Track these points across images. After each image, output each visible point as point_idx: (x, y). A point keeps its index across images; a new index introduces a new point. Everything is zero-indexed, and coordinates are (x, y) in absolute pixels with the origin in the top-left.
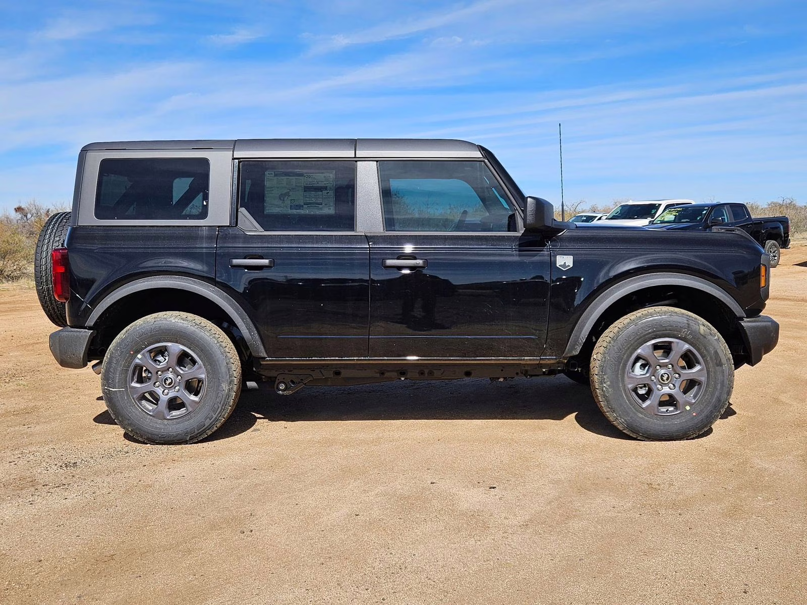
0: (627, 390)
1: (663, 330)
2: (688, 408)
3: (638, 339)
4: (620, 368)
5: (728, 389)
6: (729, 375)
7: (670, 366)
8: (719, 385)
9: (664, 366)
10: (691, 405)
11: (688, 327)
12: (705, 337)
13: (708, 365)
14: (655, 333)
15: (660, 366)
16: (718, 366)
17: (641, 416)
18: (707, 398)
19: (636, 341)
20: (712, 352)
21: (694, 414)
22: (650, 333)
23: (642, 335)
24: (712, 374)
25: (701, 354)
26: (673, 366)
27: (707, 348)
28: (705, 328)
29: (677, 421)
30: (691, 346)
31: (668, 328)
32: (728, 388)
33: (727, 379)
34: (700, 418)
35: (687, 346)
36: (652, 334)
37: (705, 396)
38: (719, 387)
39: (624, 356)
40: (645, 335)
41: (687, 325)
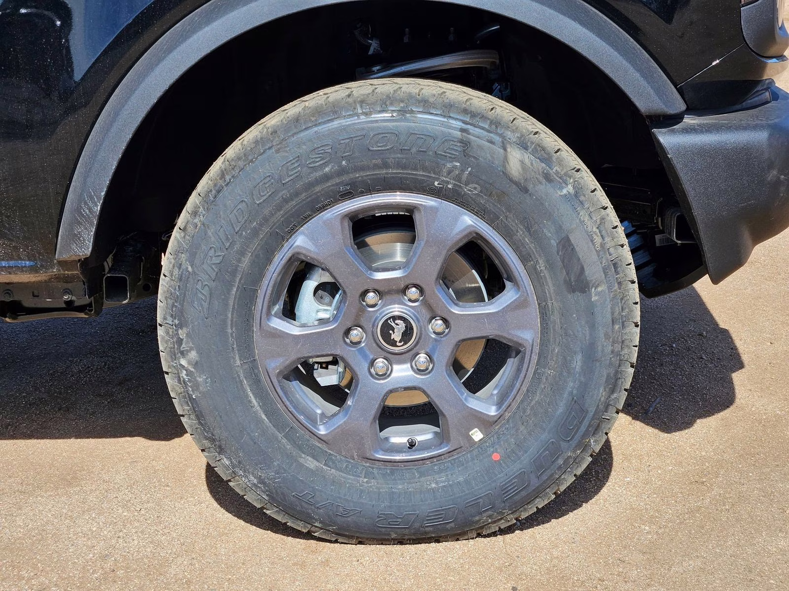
0: (263, 377)
1: (376, 167)
2: (477, 435)
3: (286, 201)
4: (231, 302)
5: (612, 371)
6: (613, 322)
7: (413, 292)
8: (579, 357)
9: (389, 292)
10: (485, 423)
11: (465, 153)
12: (526, 190)
13: (542, 285)
14: (345, 178)
15: (380, 293)
16: (574, 291)
17: (311, 463)
18: (538, 403)
19: (279, 208)
20: (554, 243)
21: (496, 457)
22: (327, 178)
23: (299, 185)
24: (555, 318)
25: (517, 248)
26: (421, 291)
27: (536, 227)
28: (528, 158)
29: (436, 482)
30: (483, 218)
31: (392, 158)
32: (611, 364)
33: (607, 336)
34: (515, 468)
35: (468, 221)
36: (337, 180)
37: (534, 393)
38: (578, 362)
39: (239, 261)
40: (311, 185)
41: (459, 147)
